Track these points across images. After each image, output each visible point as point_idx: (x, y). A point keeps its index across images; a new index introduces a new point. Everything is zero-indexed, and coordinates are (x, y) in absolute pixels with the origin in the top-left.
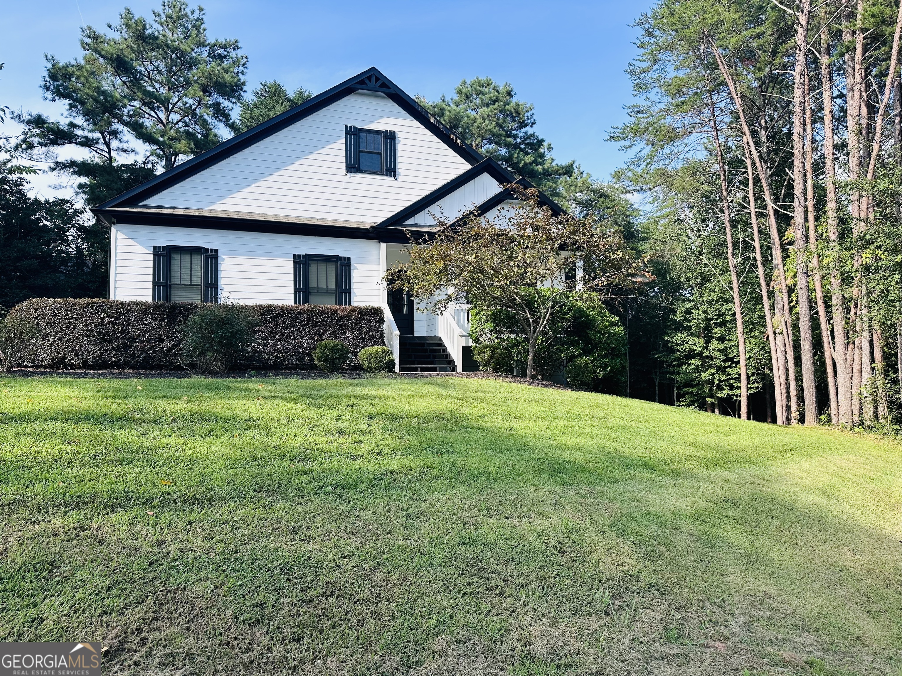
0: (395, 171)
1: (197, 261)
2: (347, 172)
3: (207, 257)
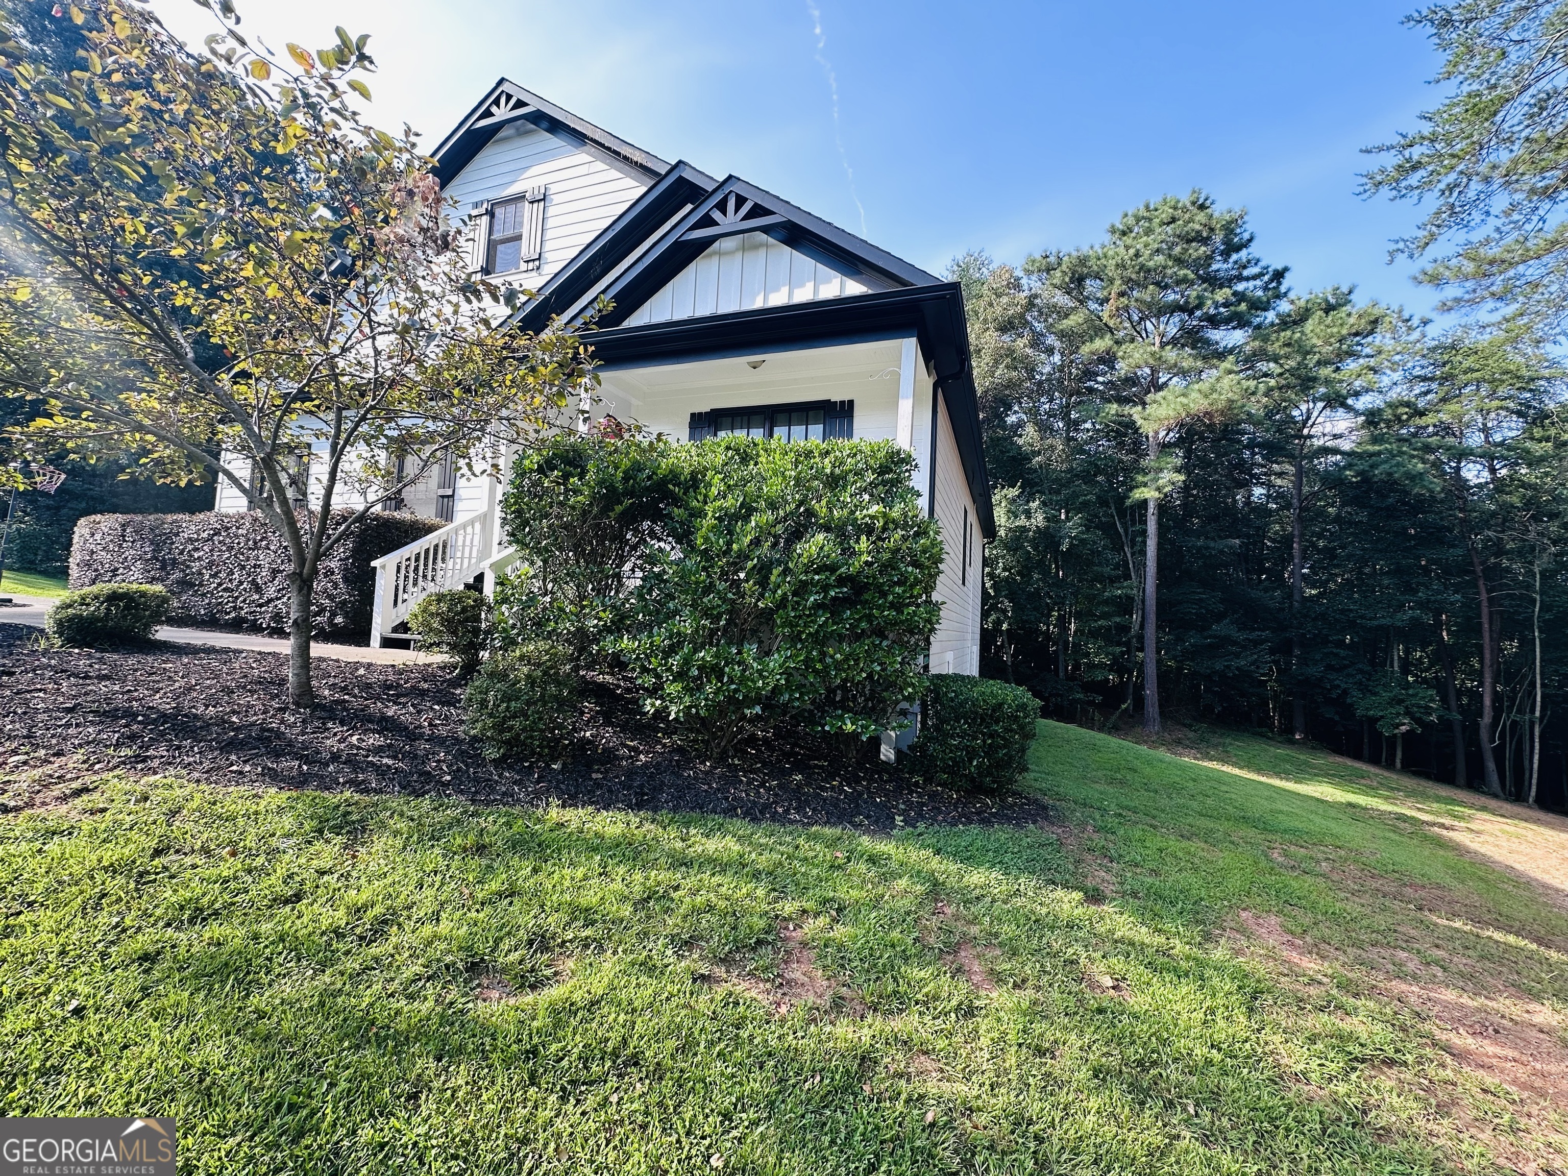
0: (539, 260)
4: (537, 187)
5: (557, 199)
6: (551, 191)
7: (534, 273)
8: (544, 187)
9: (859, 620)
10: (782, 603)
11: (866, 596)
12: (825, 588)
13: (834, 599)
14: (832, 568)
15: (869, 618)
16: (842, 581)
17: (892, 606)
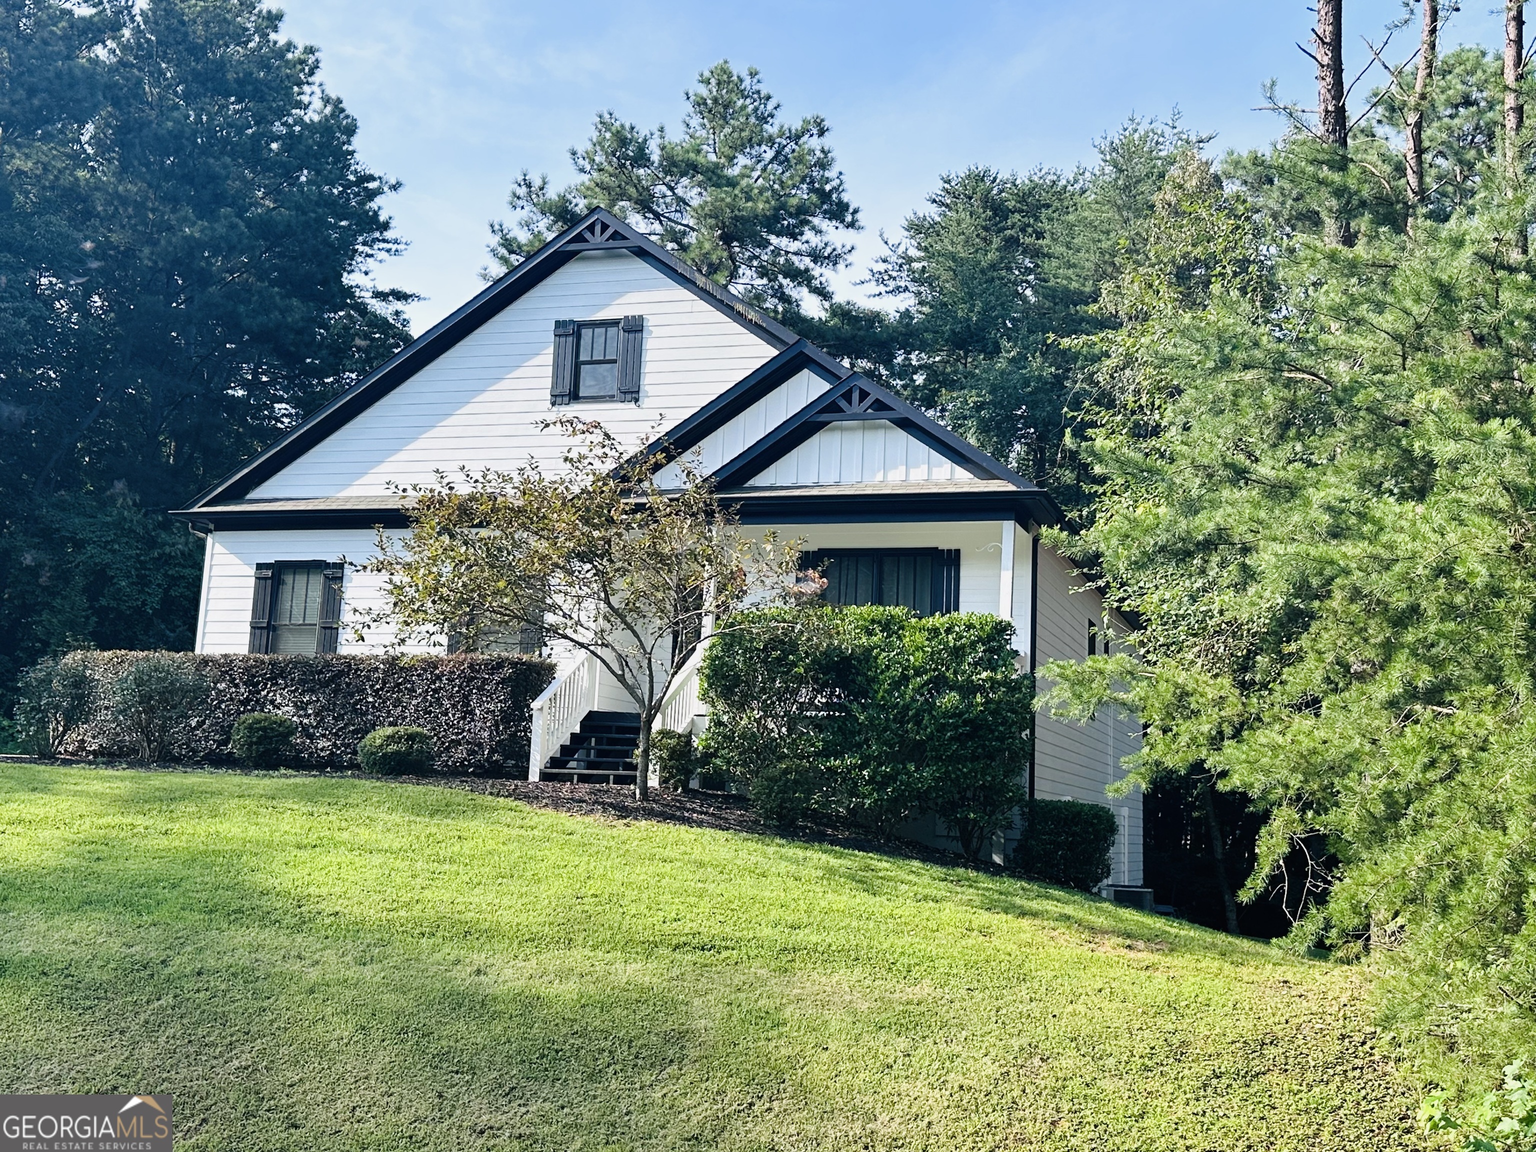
0: (638, 392)
1: (316, 584)
2: (553, 404)
3: (328, 577)
4: (634, 317)
5: (656, 332)
6: (650, 322)
7: (632, 405)
8: (641, 317)
9: (977, 748)
10: (930, 738)
11: (981, 733)
12: (956, 727)
13: (961, 734)
14: (961, 714)
15: (984, 747)
16: (966, 723)
17: (997, 739)
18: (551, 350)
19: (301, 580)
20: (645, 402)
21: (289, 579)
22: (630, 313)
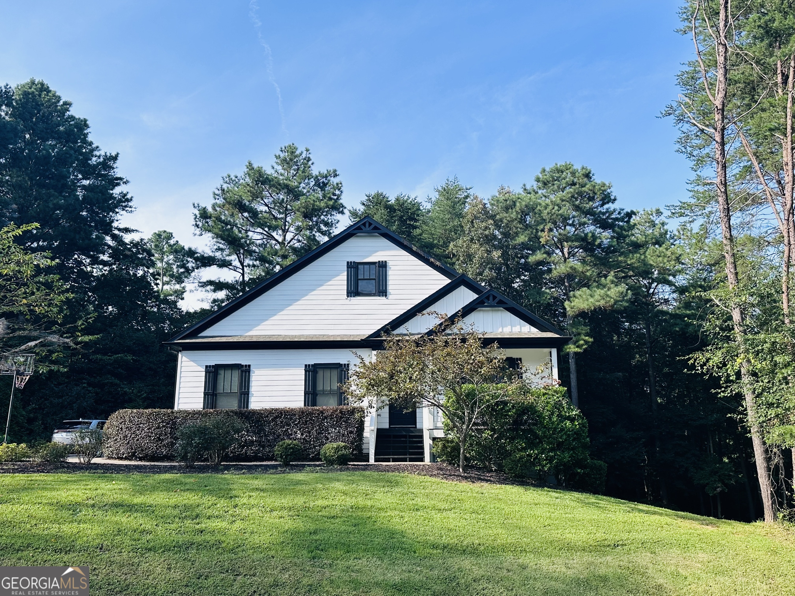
0: (386, 292)
1: (236, 374)
2: (348, 297)
3: (242, 371)
4: (382, 261)
5: (393, 268)
6: (390, 264)
7: (384, 298)
8: (386, 262)
18: (346, 273)
19: (228, 373)
20: (390, 297)
21: (222, 372)
22: (381, 260)
